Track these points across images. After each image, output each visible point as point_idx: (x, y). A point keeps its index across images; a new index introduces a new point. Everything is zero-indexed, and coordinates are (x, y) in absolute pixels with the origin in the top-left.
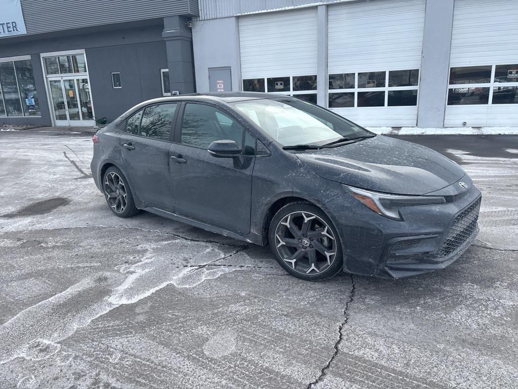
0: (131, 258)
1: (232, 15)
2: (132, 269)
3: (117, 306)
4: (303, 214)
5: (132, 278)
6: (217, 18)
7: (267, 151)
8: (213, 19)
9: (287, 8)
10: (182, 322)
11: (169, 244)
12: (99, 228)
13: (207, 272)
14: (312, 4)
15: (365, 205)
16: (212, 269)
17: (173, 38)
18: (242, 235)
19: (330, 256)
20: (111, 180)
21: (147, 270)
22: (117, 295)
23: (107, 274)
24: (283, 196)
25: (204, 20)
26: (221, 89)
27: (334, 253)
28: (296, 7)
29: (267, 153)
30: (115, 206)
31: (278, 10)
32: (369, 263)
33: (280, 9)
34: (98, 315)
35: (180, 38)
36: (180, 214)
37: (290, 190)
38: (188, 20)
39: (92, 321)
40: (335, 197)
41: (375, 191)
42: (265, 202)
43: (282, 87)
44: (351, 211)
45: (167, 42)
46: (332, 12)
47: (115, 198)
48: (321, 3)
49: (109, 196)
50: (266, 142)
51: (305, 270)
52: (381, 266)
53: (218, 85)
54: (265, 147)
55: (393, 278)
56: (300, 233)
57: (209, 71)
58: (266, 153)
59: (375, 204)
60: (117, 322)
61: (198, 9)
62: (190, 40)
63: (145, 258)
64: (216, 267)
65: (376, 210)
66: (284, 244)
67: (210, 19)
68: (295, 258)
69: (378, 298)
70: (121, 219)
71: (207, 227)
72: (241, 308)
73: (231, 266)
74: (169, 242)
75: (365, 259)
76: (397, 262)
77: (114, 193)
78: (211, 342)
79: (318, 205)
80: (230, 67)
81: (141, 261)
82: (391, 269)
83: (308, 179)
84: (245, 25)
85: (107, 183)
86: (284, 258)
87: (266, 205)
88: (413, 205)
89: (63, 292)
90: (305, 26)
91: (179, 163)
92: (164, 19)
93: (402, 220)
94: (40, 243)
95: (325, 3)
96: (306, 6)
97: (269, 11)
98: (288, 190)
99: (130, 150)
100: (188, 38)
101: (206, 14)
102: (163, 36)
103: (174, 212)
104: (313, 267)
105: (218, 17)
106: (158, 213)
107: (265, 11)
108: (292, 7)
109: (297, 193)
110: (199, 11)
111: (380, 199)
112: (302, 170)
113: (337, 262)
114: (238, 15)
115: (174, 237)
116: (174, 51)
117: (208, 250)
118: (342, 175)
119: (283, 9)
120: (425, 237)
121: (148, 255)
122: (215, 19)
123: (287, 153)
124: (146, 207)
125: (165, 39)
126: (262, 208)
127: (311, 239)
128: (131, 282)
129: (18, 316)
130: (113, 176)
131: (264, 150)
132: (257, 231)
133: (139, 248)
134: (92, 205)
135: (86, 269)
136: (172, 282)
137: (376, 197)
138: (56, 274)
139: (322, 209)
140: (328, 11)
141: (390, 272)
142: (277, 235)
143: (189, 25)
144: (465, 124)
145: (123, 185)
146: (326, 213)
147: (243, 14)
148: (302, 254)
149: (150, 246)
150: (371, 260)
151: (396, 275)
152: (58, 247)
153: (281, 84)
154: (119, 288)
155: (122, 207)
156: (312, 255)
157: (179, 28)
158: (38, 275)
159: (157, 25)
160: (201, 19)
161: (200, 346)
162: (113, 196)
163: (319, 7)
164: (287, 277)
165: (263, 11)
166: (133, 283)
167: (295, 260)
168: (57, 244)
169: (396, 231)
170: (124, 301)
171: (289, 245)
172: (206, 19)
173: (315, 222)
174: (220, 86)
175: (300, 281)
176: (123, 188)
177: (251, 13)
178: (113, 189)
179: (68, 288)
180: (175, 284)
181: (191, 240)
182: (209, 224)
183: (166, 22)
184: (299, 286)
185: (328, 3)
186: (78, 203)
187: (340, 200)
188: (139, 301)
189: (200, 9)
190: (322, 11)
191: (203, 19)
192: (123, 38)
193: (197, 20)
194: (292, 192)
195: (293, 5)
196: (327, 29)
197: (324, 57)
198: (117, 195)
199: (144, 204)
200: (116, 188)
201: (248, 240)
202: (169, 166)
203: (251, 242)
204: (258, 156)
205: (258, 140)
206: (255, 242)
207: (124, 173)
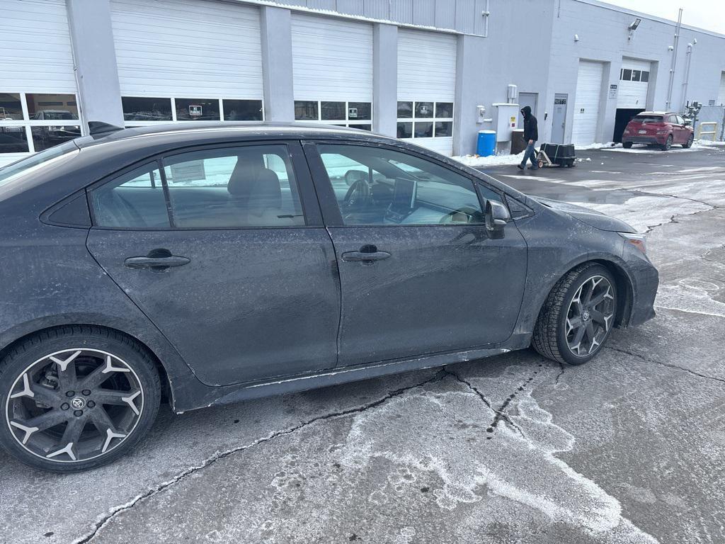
4: (593, 279)
7: (527, 209)
12: (132, 514)
13: (525, 417)
18: (494, 346)
19: (608, 320)
24: (575, 265)
27: (612, 315)
29: (528, 212)
30: (67, 448)
37: (585, 253)
42: (547, 281)
50: (520, 197)
51: (588, 350)
58: (525, 212)
64: (511, 407)
66: (573, 327)
85: (25, 392)
86: (571, 347)
87: (550, 284)
91: (367, 261)
98: (582, 254)
99: (160, 268)
104: (594, 341)
109: (594, 254)
126: (543, 291)
127: (590, 310)
130: (64, 363)
131: (521, 209)
142: (568, 320)
145: (128, 370)
148: (584, 332)
155: (111, 435)
162: (51, 425)
167: (579, 343)
178: (55, 400)
180: (557, 451)
182: (425, 355)
194: (588, 255)
198: (69, 414)
199: (214, 392)
200: (71, 394)
201: (505, 350)
202: (337, 274)
203: (508, 351)
204: (517, 218)
205: (506, 196)
206: (516, 347)
207: (139, 337)
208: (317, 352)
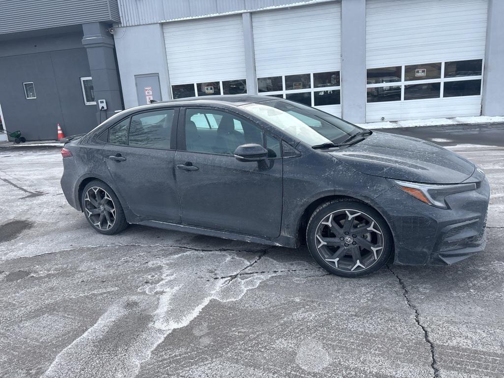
0: (149, 277)
1: (156, 22)
2: (158, 289)
3: (170, 332)
4: (346, 211)
5: (165, 299)
6: (140, 25)
7: (296, 152)
8: (135, 26)
9: (212, 15)
10: (254, 339)
11: (181, 257)
12: (89, 249)
13: (243, 282)
14: (237, 12)
15: (415, 197)
16: (247, 278)
17: (94, 45)
18: (269, 239)
19: (377, 251)
20: (93, 196)
21: (176, 288)
22: (161, 320)
23: (134, 298)
24: (323, 196)
25: (127, 26)
26: (150, 95)
27: (381, 248)
28: (221, 14)
29: (296, 154)
30: (99, 224)
31: (203, 17)
32: (423, 253)
33: (205, 16)
34: (155, 346)
35: (102, 45)
36: (189, 225)
37: (332, 189)
38: (109, 27)
39: (152, 353)
40: (383, 192)
41: (422, 183)
42: (300, 203)
43: (212, 91)
44: (402, 204)
45: (87, 49)
46: (256, 19)
47: (99, 215)
48: (246, 11)
49: (91, 213)
50: (293, 143)
51: (349, 268)
52: (435, 255)
53: (146, 92)
54: (292, 148)
55: (448, 264)
56: (342, 231)
57: (136, 79)
58: (294, 153)
59: (425, 196)
60: (183, 350)
61: (119, 15)
62: (113, 47)
63: (165, 275)
64: (249, 275)
65: (426, 201)
66: (326, 244)
67: (132, 26)
68: (337, 257)
69: (428, 286)
70: (108, 237)
71: (224, 235)
72: (306, 315)
73: (264, 272)
74: (180, 255)
75: (419, 249)
76: (448, 249)
77: (97, 210)
78: (300, 354)
79: (366, 201)
80: (158, 73)
81: (162, 279)
82: (444, 256)
83: (350, 176)
84: (170, 31)
85: (88, 199)
86: (325, 258)
87: (302, 206)
88: (454, 193)
89: (95, 325)
90: (231, 33)
91: (188, 170)
92: (83, 26)
93: (449, 208)
94: (28, 273)
95: (249, 11)
96: (230, 13)
97: (194, 18)
98: (329, 189)
99: (118, 161)
100: (111, 45)
101: (128, 20)
102: (83, 43)
103: (180, 223)
104: (358, 263)
105: (142, 24)
106: (158, 226)
107: (191, 18)
108: (217, 15)
109: (340, 191)
110: (120, 17)
111: (429, 191)
112: (341, 168)
113: (385, 256)
114: (162, 21)
115: (182, 249)
116: (96, 58)
117: (228, 259)
118: (385, 170)
119: (209, 16)
120: (470, 222)
121: (166, 271)
122: (138, 25)
123: (319, 151)
124: (142, 221)
125: (85, 46)
126: (297, 210)
127: (354, 236)
128: (167, 303)
129: (56, 360)
130: (96, 192)
131: (291, 151)
132: (289, 233)
133: (150, 264)
134: (62, 224)
135: (105, 295)
136: (212, 297)
137: (425, 188)
138: (73, 306)
139: (371, 204)
140: (252, 18)
141: (445, 259)
142: (317, 236)
143: (111, 31)
144: (383, 119)
145: (111, 199)
146: (376, 208)
147: (168, 21)
148: (345, 251)
149: (163, 262)
150: (425, 250)
151: (449, 261)
152: (54, 275)
153: (211, 89)
154: (158, 311)
155: (109, 224)
156: (355, 252)
157: (100, 35)
158: (51, 309)
159: (76, 32)
160: (122, 25)
161: (292, 361)
162: (95, 213)
163: (243, 15)
164: (329, 277)
165: (188, 18)
166: (170, 304)
167: (338, 259)
168: (50, 272)
169: (447, 219)
170: (174, 325)
171: (330, 245)
172: (128, 25)
173: (359, 219)
174: (148, 93)
175: (345, 279)
176: (109, 203)
177: (176, 20)
178: (96, 204)
179: (98, 319)
180: (217, 299)
181: (203, 250)
182: (226, 231)
183: (85, 28)
184: (347, 285)
185: (252, 11)
186: (43, 225)
187: (389, 195)
188: (191, 322)
189: (121, 16)
190: (246, 18)
191: (125, 25)
192: (35, 46)
193: (118, 27)
194: (335, 191)
195: (217, 13)
196: (252, 35)
197: (251, 61)
198: (100, 212)
199: (138, 218)
200: (100, 204)
201: (277, 244)
202: (174, 175)
203: (280, 245)
204: (286, 157)
205: (283, 141)
206: (286, 245)
207: (111, 187)
208: (172, 212)
